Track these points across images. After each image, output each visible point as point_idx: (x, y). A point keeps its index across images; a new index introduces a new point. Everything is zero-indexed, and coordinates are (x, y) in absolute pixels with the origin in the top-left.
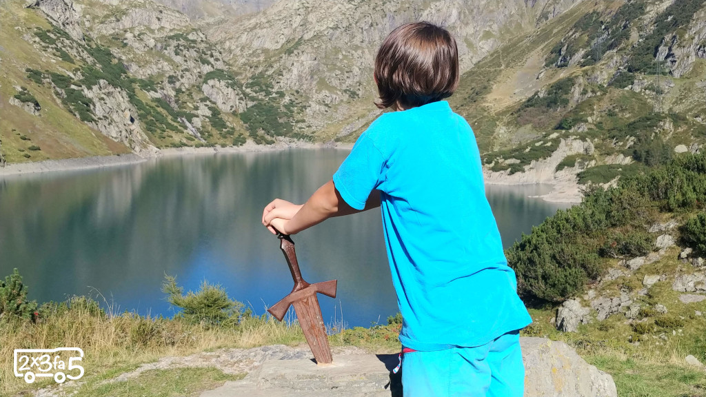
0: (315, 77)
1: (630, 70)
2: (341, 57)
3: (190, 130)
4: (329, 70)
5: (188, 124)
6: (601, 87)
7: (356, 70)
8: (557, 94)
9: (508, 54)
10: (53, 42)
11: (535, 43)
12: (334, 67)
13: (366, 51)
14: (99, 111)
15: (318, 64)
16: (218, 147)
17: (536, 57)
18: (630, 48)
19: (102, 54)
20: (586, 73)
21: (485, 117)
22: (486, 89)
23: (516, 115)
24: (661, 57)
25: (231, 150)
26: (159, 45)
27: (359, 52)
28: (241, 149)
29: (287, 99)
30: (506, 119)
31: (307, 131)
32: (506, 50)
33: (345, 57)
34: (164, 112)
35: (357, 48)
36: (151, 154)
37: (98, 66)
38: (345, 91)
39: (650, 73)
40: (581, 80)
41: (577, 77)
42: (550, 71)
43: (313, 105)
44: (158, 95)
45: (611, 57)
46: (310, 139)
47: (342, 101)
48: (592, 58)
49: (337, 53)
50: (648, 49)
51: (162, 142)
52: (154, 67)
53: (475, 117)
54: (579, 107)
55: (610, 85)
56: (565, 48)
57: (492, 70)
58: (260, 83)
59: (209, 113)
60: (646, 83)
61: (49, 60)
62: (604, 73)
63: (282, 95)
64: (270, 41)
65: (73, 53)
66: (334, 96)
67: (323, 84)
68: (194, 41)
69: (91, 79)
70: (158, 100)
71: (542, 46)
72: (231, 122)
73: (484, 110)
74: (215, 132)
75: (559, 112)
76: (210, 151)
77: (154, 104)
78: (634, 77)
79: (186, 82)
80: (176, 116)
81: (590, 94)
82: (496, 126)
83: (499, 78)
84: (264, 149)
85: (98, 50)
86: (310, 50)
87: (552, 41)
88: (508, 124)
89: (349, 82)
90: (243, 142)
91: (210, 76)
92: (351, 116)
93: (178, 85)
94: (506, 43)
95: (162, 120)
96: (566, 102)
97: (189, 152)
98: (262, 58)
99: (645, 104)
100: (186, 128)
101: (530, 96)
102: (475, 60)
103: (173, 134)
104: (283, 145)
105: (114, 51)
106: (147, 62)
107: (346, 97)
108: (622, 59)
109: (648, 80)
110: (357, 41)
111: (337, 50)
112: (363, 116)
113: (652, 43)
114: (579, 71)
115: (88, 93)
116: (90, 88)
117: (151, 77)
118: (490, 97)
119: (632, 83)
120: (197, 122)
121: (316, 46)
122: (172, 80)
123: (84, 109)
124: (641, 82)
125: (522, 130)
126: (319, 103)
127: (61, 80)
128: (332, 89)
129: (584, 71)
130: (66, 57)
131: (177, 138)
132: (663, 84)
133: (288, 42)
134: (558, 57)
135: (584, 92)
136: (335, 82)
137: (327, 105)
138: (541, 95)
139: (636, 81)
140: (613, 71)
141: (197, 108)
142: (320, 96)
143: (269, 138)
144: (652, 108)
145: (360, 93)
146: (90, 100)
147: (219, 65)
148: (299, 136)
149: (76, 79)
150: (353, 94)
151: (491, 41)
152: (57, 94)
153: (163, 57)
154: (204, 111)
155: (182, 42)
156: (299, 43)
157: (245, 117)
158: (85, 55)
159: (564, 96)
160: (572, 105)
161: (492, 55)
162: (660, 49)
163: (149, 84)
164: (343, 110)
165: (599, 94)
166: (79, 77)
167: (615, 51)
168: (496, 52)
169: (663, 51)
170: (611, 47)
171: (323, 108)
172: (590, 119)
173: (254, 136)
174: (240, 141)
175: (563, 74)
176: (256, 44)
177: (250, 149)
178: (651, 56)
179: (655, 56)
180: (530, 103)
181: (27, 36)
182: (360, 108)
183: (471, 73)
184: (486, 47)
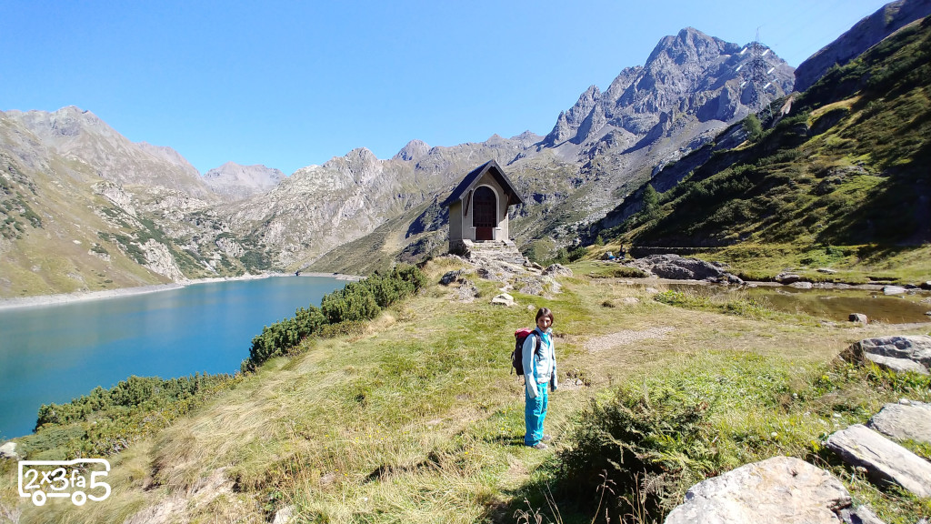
0: (285, 236)
2: (299, 225)
3: (209, 268)
4: (293, 232)
5: (207, 264)
7: (308, 232)
8: (419, 247)
10: (115, 215)
11: (406, 220)
12: (295, 231)
13: (314, 222)
14: (150, 257)
15: (286, 229)
16: (227, 277)
17: (407, 226)
19: (150, 224)
20: (433, 235)
21: (384, 257)
22: (382, 242)
23: (400, 256)
25: (234, 278)
26: (187, 218)
27: (310, 222)
28: (241, 278)
29: (267, 249)
30: (395, 258)
31: (281, 267)
32: (391, 223)
33: (302, 225)
34: (191, 258)
35: (308, 220)
36: (183, 282)
37: (148, 231)
38: (302, 244)
41: (429, 237)
43: (284, 251)
44: (188, 248)
46: (283, 271)
47: (301, 249)
49: (297, 223)
51: (190, 275)
52: (184, 231)
53: (378, 257)
57: (385, 233)
58: (250, 240)
59: (220, 258)
61: (112, 226)
63: (264, 246)
64: (257, 216)
65: (130, 222)
66: (296, 246)
67: (289, 240)
68: (209, 216)
69: (143, 239)
70: (187, 251)
71: (409, 221)
72: (234, 263)
73: (383, 253)
74: (225, 269)
76: (222, 280)
77: (185, 253)
79: (203, 241)
80: (198, 261)
82: (391, 261)
83: (389, 237)
84: (255, 277)
85: (145, 220)
86: (281, 221)
87: (414, 218)
88: (396, 261)
89: (304, 238)
90: (242, 274)
91: (220, 236)
92: (306, 258)
93: (200, 242)
94: (390, 219)
95: (190, 262)
96: (424, 249)
97: (208, 280)
98: (251, 225)
100: (206, 266)
101: (406, 246)
102: (375, 227)
103: (198, 270)
104: (266, 275)
105: (157, 221)
106: (179, 228)
107: (303, 247)
110: (308, 216)
111: (297, 221)
112: (314, 257)
114: (429, 234)
115: (142, 247)
116: (143, 244)
117: (182, 237)
118: (385, 246)
120: (213, 263)
121: (284, 218)
122: (196, 239)
123: (140, 257)
126: (287, 250)
127: (123, 239)
128: (294, 243)
130: (125, 225)
131: (201, 273)
133: (267, 216)
135: (434, 244)
136: (297, 239)
137: (292, 251)
141: (213, 255)
142: (288, 247)
143: (259, 271)
145: (311, 245)
146: (144, 251)
147: (227, 230)
148: (277, 270)
149: (134, 238)
150: (306, 246)
151: (382, 218)
152: (121, 248)
153: (190, 225)
154: (217, 256)
155: (202, 216)
156: (274, 217)
157: (243, 260)
158: (138, 223)
159: (424, 246)
160: (428, 250)
161: (383, 225)
163: (181, 241)
164: (301, 254)
166: (136, 237)
168: (385, 224)
171: (289, 253)
173: (249, 269)
174: (240, 273)
175: (419, 237)
176: (247, 218)
177: (247, 276)
180: (406, 250)
181: (97, 212)
182: (312, 253)
183: (373, 234)
184: (379, 222)
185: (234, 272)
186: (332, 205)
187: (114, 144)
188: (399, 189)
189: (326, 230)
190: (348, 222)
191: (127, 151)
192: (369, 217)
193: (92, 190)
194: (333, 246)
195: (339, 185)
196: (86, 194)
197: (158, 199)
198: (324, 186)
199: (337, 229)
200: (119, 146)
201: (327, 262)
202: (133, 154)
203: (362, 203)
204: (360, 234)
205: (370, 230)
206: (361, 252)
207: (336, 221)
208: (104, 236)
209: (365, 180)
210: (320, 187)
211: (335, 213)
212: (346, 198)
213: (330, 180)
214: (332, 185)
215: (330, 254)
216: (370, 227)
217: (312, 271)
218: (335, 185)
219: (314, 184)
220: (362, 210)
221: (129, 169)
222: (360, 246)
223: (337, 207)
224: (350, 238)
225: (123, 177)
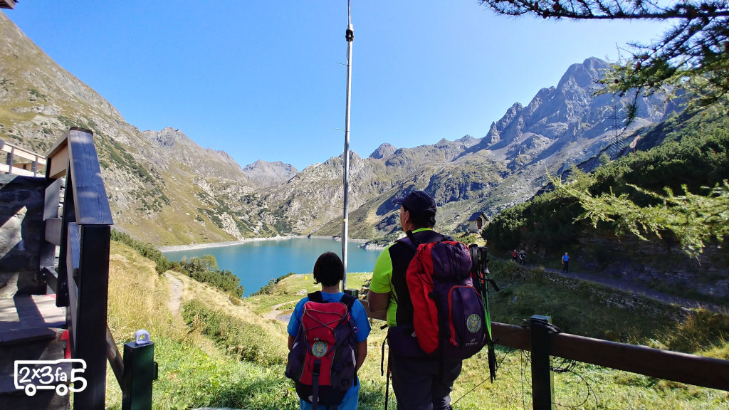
0: (300, 211)
2: (309, 203)
3: (256, 231)
4: (305, 208)
5: (254, 229)
7: (315, 208)
9: (372, 203)
10: (204, 197)
11: (381, 200)
12: (307, 207)
14: (224, 224)
15: (301, 206)
16: (266, 237)
19: (222, 202)
22: (365, 216)
25: (271, 239)
28: (275, 238)
29: (289, 219)
30: (375, 227)
31: (298, 231)
33: (311, 203)
34: (245, 224)
36: (243, 241)
37: (222, 207)
38: (312, 216)
43: (299, 221)
44: (243, 218)
46: (299, 235)
47: (310, 219)
51: (245, 235)
53: (364, 226)
57: (367, 209)
58: (279, 213)
59: (262, 224)
61: (204, 204)
63: (287, 217)
64: (283, 197)
65: (213, 202)
66: (308, 218)
67: (303, 213)
68: (255, 198)
69: (221, 213)
71: (384, 201)
72: (271, 228)
73: (367, 223)
74: (265, 232)
76: (264, 239)
77: (241, 221)
79: (253, 213)
80: (250, 226)
82: (372, 229)
83: (370, 212)
84: (285, 238)
85: (219, 200)
86: (298, 201)
88: (376, 229)
89: (313, 213)
90: (276, 235)
91: (262, 211)
92: (314, 226)
93: (250, 214)
95: (245, 227)
97: (256, 239)
98: (279, 204)
102: (359, 205)
103: (249, 232)
104: (289, 237)
105: (225, 201)
110: (315, 198)
111: (308, 201)
112: (319, 226)
115: (220, 217)
116: (221, 215)
118: (367, 219)
120: (258, 228)
121: (300, 199)
122: (247, 212)
123: (219, 223)
125: (381, 230)
126: (302, 220)
127: (210, 212)
128: (306, 215)
130: (210, 203)
131: (251, 234)
133: (289, 197)
136: (308, 213)
141: (258, 223)
142: (302, 218)
143: (285, 234)
145: (317, 217)
146: (221, 220)
147: (266, 207)
148: (295, 233)
150: (314, 217)
151: (364, 199)
152: (209, 217)
153: (244, 203)
154: (260, 224)
155: (251, 198)
156: (293, 198)
157: (276, 226)
158: (217, 202)
161: (365, 204)
163: (239, 214)
164: (311, 223)
166: (216, 211)
168: (367, 203)
171: (303, 222)
173: (279, 233)
174: (274, 235)
176: (276, 198)
177: (278, 238)
180: (383, 221)
181: (195, 195)
182: (318, 223)
183: (358, 210)
184: (362, 201)
185: (270, 235)
186: (330, 191)
188: (375, 179)
189: (327, 207)
190: (341, 201)
191: (200, 154)
192: (355, 198)
193: (191, 182)
194: (331, 218)
195: (335, 177)
196: (188, 184)
197: (226, 186)
198: (325, 177)
199: (334, 207)
200: (196, 152)
201: (328, 229)
202: (204, 156)
203: (350, 188)
205: (356, 207)
206: (350, 222)
207: (333, 201)
208: (200, 210)
209: (351, 172)
210: (323, 177)
211: (333, 195)
212: (339, 185)
213: (329, 173)
214: (330, 176)
215: (330, 223)
216: (355, 205)
217: (319, 234)
218: (332, 177)
219: (319, 176)
220: (350, 193)
221: (201, 166)
222: (351, 218)
223: (334, 191)
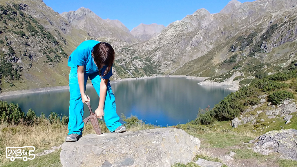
0: (163, 57)
1: (253, 52)
2: (170, 51)
3: (129, 73)
4: (167, 55)
5: (129, 72)
6: (245, 57)
7: (174, 55)
8: (232, 59)
9: (218, 48)
11: (225, 45)
12: (168, 54)
13: (177, 49)
15: (164, 54)
16: (137, 77)
17: (226, 49)
18: (253, 45)
20: (240, 53)
21: (212, 66)
22: (212, 59)
23: (221, 66)
24: (262, 47)
25: (140, 78)
26: (121, 51)
27: (175, 50)
28: (143, 78)
29: (155, 64)
30: (218, 67)
31: (161, 72)
33: (171, 51)
34: (122, 69)
35: (174, 49)
36: (119, 80)
38: (172, 61)
39: (259, 52)
40: (239, 55)
41: (238, 54)
42: (230, 53)
43: (163, 65)
44: (121, 64)
45: (248, 48)
46: (162, 74)
47: (171, 63)
48: (242, 49)
49: (169, 51)
50: (258, 45)
51: (122, 77)
52: (119, 57)
53: (209, 67)
54: (239, 63)
55: (248, 56)
56: (234, 46)
57: (213, 53)
58: (148, 60)
59: (134, 69)
60: (258, 55)
62: (246, 53)
63: (154, 63)
64: (150, 48)
66: (169, 62)
67: (165, 59)
68: (130, 49)
70: (121, 66)
71: (227, 46)
72: (140, 71)
73: (211, 64)
74: (136, 74)
75: (233, 64)
77: (120, 67)
78: (254, 54)
79: (128, 60)
80: (125, 70)
81: (242, 59)
82: (215, 69)
83: (215, 55)
84: (149, 78)
86: (161, 50)
87: (230, 45)
88: (218, 68)
89: (172, 58)
90: (144, 76)
91: (134, 58)
92: (173, 68)
93: (126, 61)
94: (217, 46)
95: (122, 71)
96: (235, 61)
97: (129, 79)
98: (148, 53)
99: (258, 61)
100: (128, 73)
101: (225, 60)
102: (208, 51)
103: (125, 74)
104: (155, 76)
106: (118, 56)
107: (172, 62)
108: (251, 48)
109: (259, 54)
110: (174, 47)
111: (169, 50)
112: (177, 67)
113: (259, 44)
114: (238, 53)
117: (119, 59)
118: (213, 61)
119: (254, 55)
120: (131, 71)
121: (163, 49)
122: (124, 60)
124: (257, 55)
125: (223, 70)
126: (165, 64)
128: (168, 60)
129: (240, 52)
131: (126, 76)
132: (264, 55)
133: (155, 48)
134: (232, 49)
135: (240, 58)
136: (169, 58)
137: (166, 65)
138: (228, 60)
139: (255, 55)
140: (248, 52)
141: (131, 67)
142: (165, 62)
143: (151, 75)
144: (260, 62)
145: (176, 61)
147: (137, 55)
148: (159, 74)
150: (174, 61)
151: (212, 45)
153: (122, 54)
154: (133, 68)
155: (127, 50)
156: (158, 48)
157: (144, 69)
159: (234, 60)
160: (237, 62)
161: (213, 49)
162: (262, 45)
163: (118, 61)
164: (171, 66)
165: (244, 59)
167: (249, 46)
168: (214, 48)
169: (263, 46)
170: (247, 45)
171: (165, 66)
172: (242, 66)
173: (147, 74)
174: (143, 76)
175: (234, 54)
176: (146, 49)
177: (146, 77)
178: (260, 47)
179: (261, 47)
180: (225, 62)
182: (176, 65)
183: (207, 54)
184: (211, 47)
185: (140, 76)
186: (186, 41)
187: (97, 22)
188: (222, 29)
189: (183, 53)
190: (194, 49)
191: (101, 24)
192: (205, 45)
194: (187, 61)
195: (191, 30)
198: (182, 31)
199: (189, 52)
200: (98, 22)
201: (183, 69)
202: (104, 25)
203: (202, 38)
204: (200, 55)
205: (206, 52)
206: (200, 64)
207: (188, 49)
209: (203, 25)
210: (180, 31)
211: (188, 44)
212: (194, 36)
213: (185, 27)
214: (186, 30)
215: (185, 65)
216: (206, 50)
217: (176, 74)
218: (188, 30)
219: (177, 30)
220: (202, 42)
221: (102, 31)
222: (200, 61)
223: (188, 41)
224: (195, 57)
225: (100, 35)
